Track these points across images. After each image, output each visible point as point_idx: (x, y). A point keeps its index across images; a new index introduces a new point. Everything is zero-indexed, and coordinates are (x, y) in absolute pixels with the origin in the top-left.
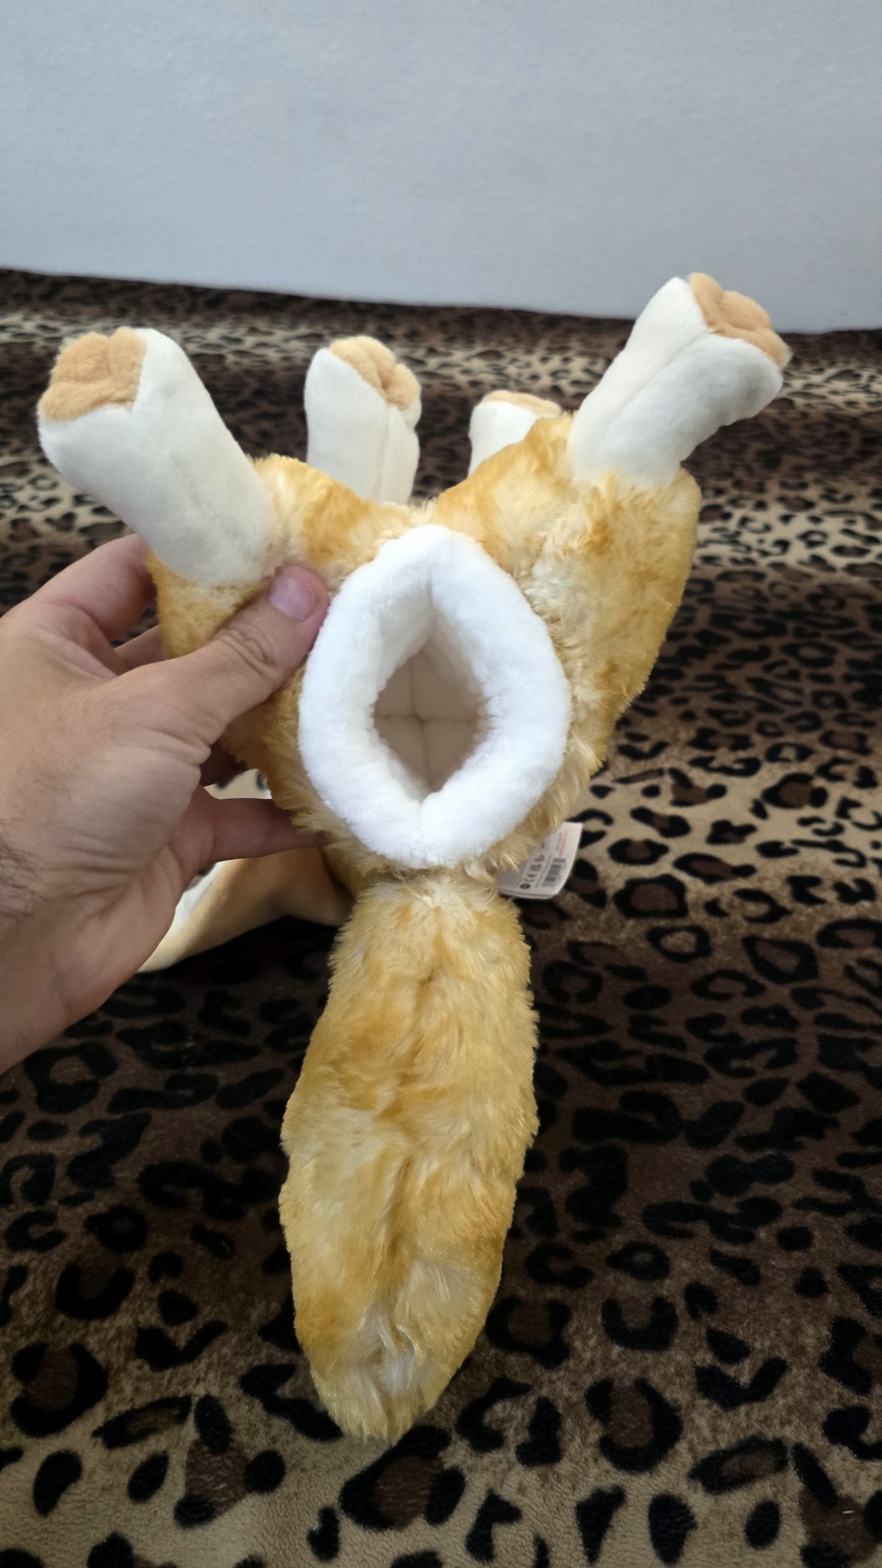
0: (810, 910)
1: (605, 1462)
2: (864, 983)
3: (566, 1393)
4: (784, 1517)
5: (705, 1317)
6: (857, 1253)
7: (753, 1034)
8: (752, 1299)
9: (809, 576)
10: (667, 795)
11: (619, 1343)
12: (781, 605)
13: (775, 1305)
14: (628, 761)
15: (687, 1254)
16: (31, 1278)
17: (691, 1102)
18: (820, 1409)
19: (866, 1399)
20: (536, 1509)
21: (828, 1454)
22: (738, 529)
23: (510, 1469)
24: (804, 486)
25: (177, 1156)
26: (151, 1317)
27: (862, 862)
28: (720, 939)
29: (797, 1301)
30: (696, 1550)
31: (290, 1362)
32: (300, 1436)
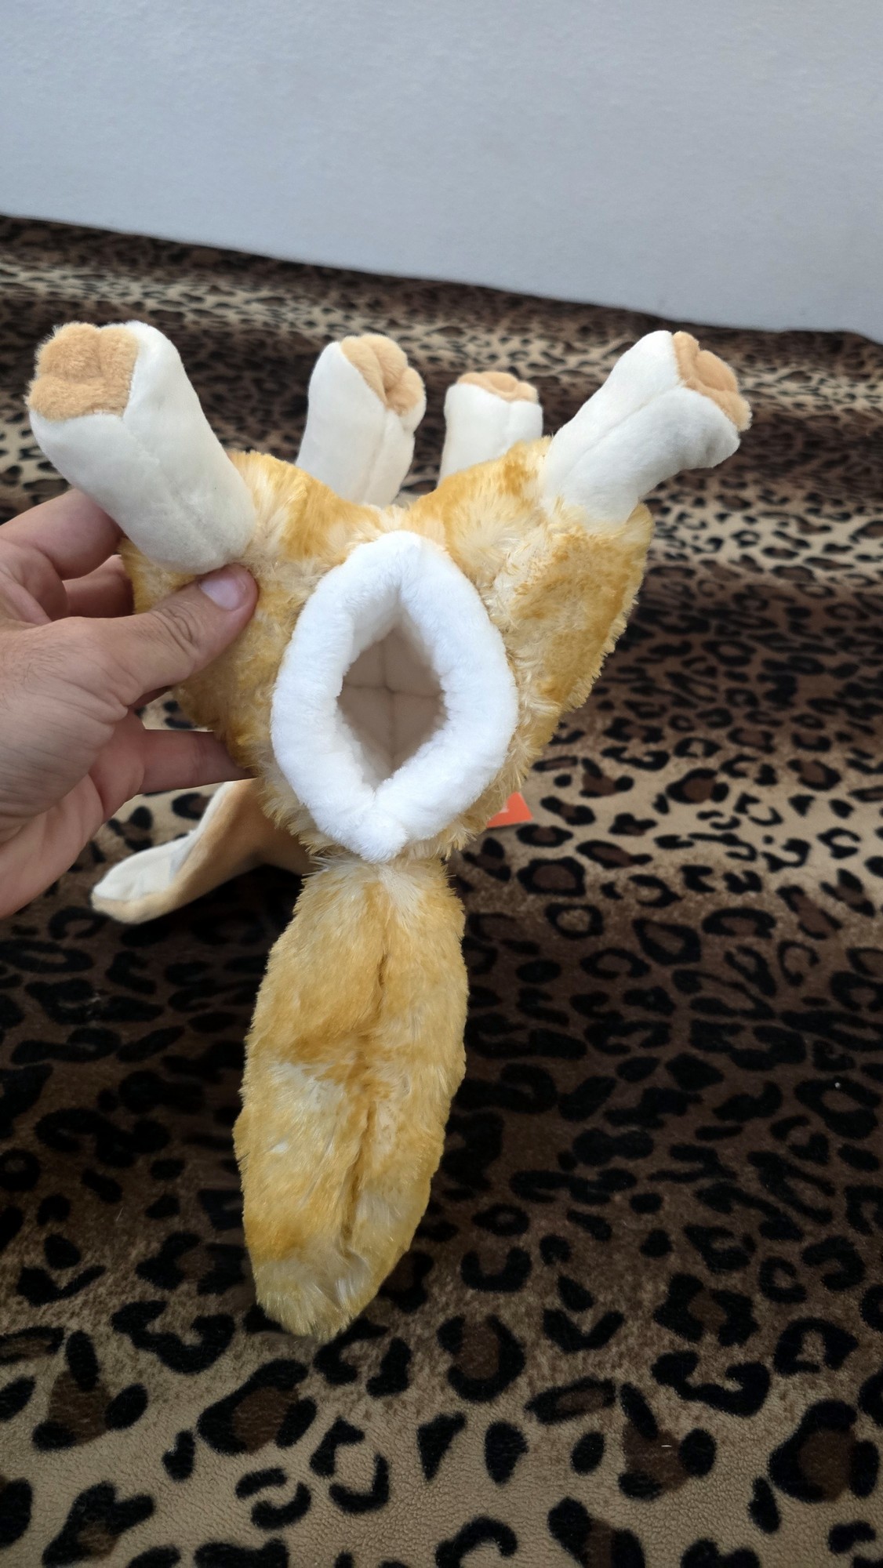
0: (700, 897)
1: (451, 1391)
2: (742, 969)
3: (419, 1331)
4: (608, 1446)
5: (558, 1264)
6: (703, 1215)
7: (633, 1014)
8: (602, 1253)
9: (737, 576)
10: (578, 784)
11: (473, 1287)
12: (708, 603)
13: (621, 1262)
15: (547, 1215)
17: (566, 1075)
18: (651, 1354)
19: (696, 1345)
20: (377, 1431)
21: (655, 1393)
22: (675, 524)
23: (359, 1399)
24: (743, 485)
25: (74, 1103)
26: (36, 1258)
27: (753, 855)
28: (612, 920)
29: (641, 1260)
30: (525, 1472)
31: (163, 1298)
32: (166, 1369)
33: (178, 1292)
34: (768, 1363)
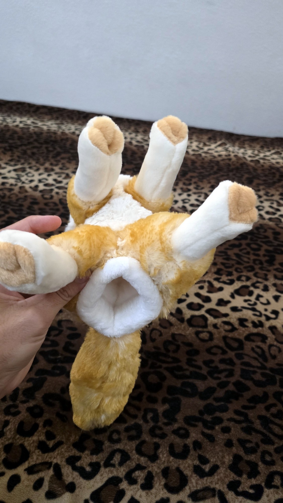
0: (244, 329)
1: (165, 490)
2: (257, 353)
3: (156, 470)
5: (198, 451)
6: (243, 435)
7: (222, 366)
8: (212, 446)
10: (206, 289)
11: (173, 457)
13: (218, 448)
15: (195, 432)
16: (10, 424)
17: (201, 385)
18: (227, 480)
19: (240, 478)
20: (144, 502)
21: (228, 493)
23: (138, 490)
25: (53, 391)
26: (43, 438)
27: (261, 315)
28: (216, 336)
29: (224, 448)
31: (80, 455)
32: (81, 478)
33: (84, 454)
34: (263, 484)
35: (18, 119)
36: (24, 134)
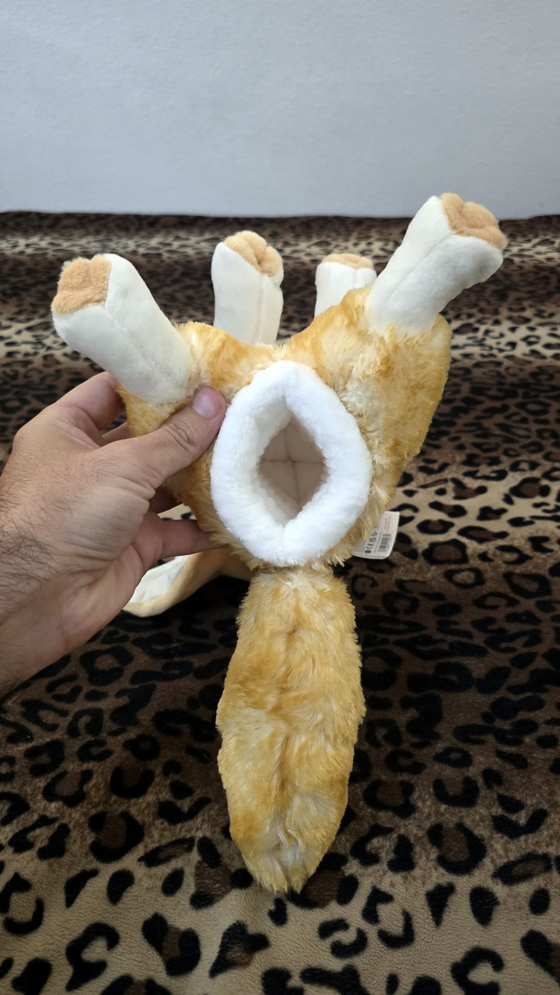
0: (544, 556)
1: (441, 869)
3: (415, 831)
4: (552, 897)
5: (496, 788)
7: (513, 628)
8: (524, 776)
9: (530, 362)
10: (451, 493)
11: (445, 804)
12: (514, 380)
13: (537, 779)
14: (425, 475)
15: (482, 753)
16: (95, 776)
17: (478, 667)
20: (402, 895)
22: (483, 337)
23: (384, 874)
24: (523, 309)
25: (173, 706)
26: (166, 796)
28: (489, 574)
29: (552, 777)
30: (500, 917)
35: (22, 242)
36: (36, 264)
